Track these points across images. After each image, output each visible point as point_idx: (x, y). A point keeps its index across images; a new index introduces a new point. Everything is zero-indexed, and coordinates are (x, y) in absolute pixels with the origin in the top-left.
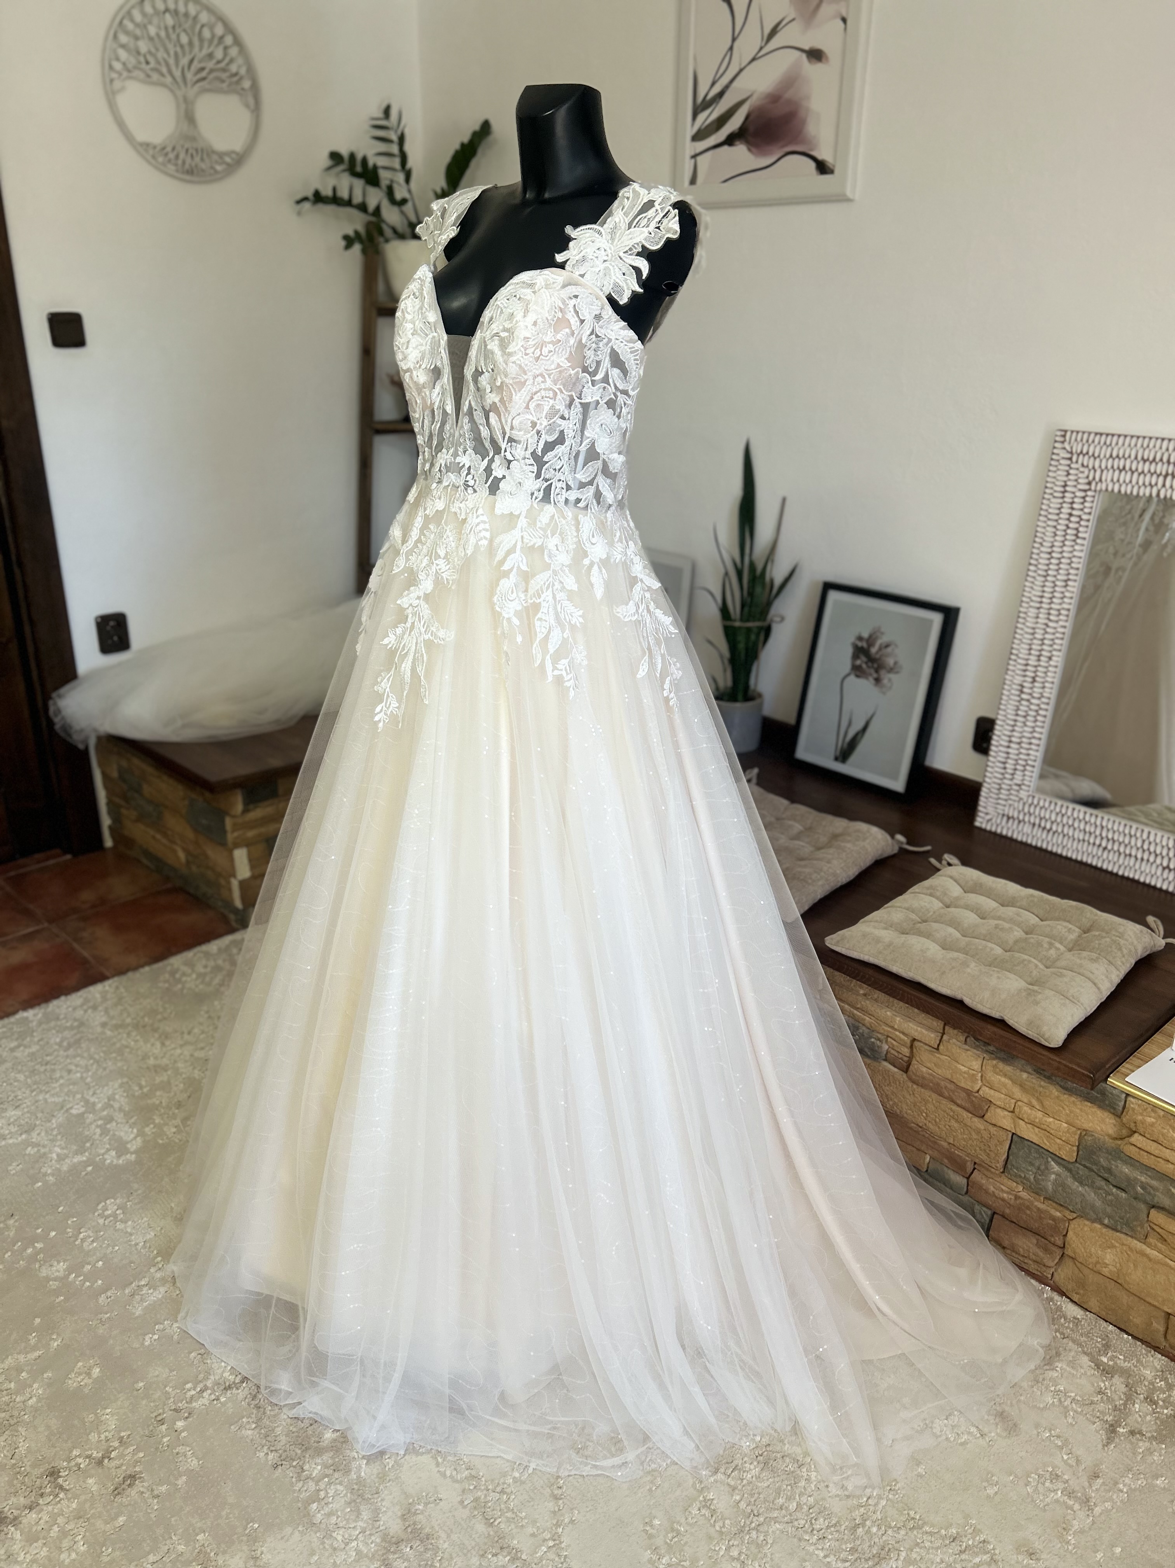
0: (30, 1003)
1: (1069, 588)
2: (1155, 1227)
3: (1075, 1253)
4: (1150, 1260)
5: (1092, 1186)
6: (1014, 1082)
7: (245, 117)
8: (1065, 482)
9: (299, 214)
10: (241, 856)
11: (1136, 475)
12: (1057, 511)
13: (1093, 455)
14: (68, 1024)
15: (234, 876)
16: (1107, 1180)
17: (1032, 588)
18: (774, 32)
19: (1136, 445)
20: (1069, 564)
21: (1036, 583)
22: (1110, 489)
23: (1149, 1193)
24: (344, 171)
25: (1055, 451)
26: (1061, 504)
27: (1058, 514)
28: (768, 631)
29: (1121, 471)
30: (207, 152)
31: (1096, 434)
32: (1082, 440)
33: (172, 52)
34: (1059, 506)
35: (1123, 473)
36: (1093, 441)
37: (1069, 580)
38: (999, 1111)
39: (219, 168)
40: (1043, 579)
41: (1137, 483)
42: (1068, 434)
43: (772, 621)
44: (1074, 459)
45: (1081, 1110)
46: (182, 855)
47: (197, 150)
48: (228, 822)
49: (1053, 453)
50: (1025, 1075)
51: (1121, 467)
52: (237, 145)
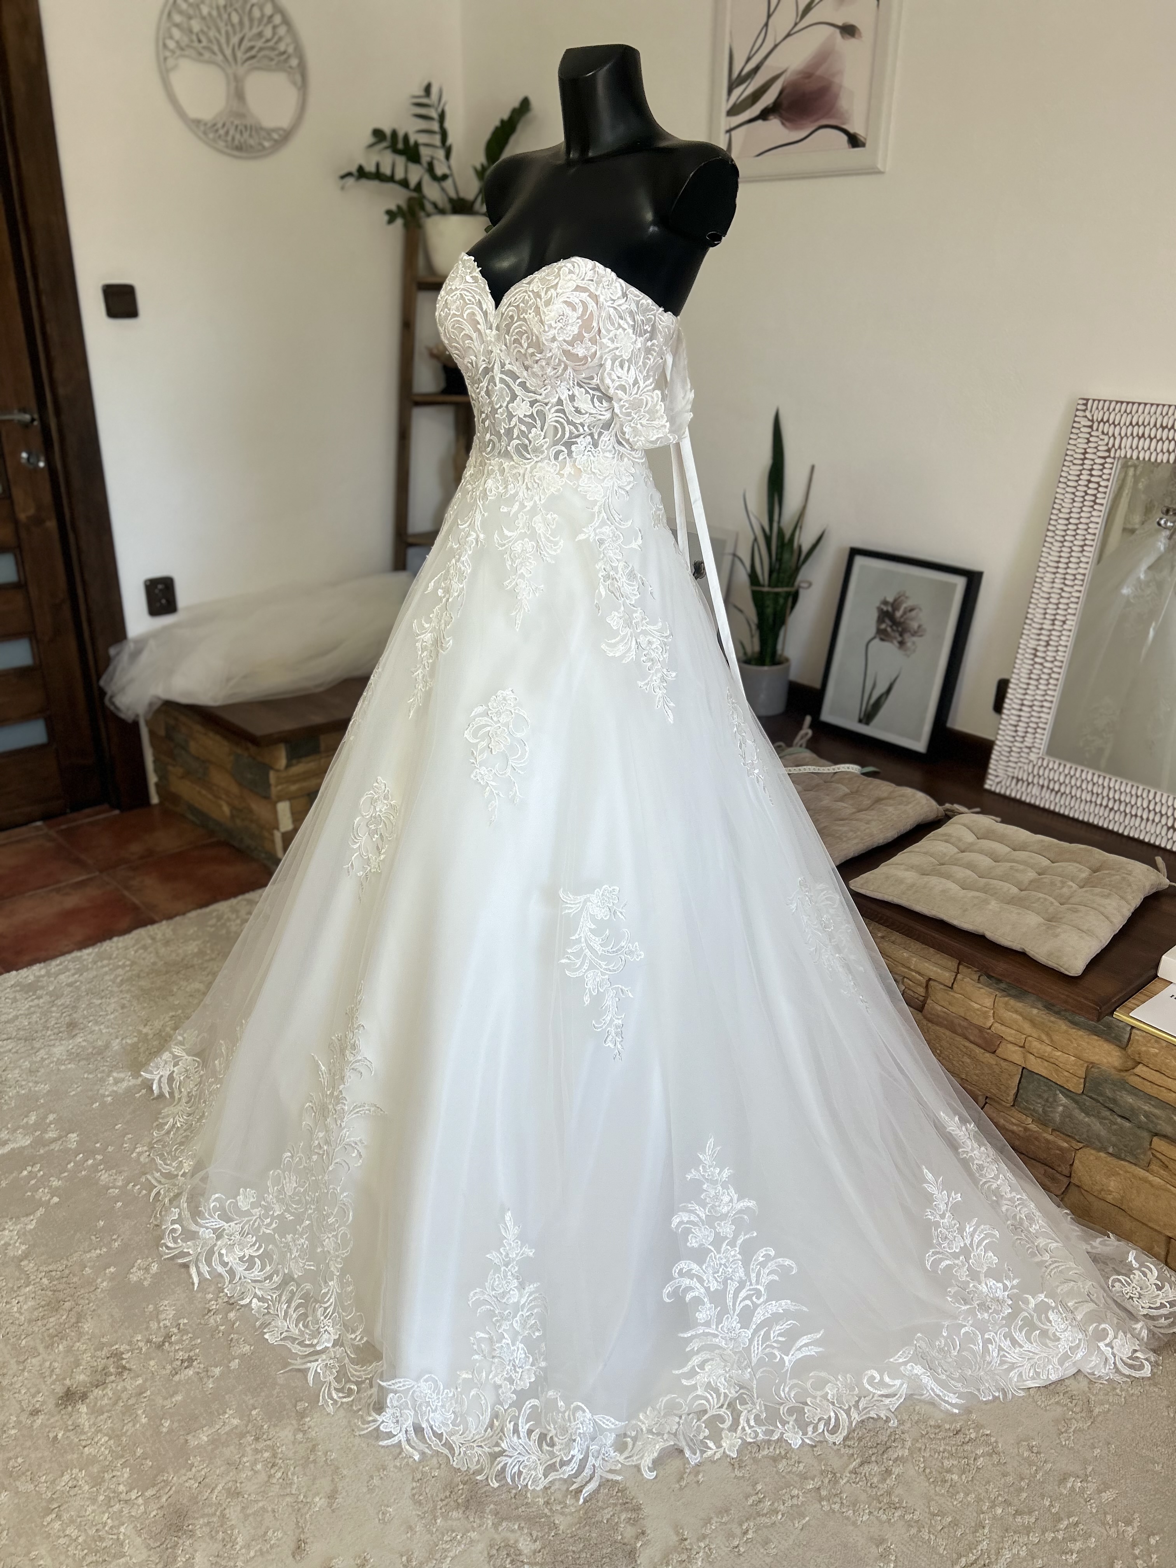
0: (83, 945)
1: (1085, 553)
2: (1158, 1155)
3: (1080, 1181)
4: (1152, 1186)
5: (1098, 1117)
6: (1025, 1018)
7: (291, 96)
8: (1085, 449)
9: (343, 188)
10: (284, 808)
11: (1154, 441)
12: (1077, 478)
13: (1113, 423)
14: (120, 963)
15: (278, 829)
16: (1111, 1110)
17: (1049, 553)
18: (808, 9)
19: (1155, 413)
20: (1086, 530)
21: (1053, 548)
22: (1128, 456)
23: (1152, 1122)
24: (386, 148)
25: (1077, 419)
26: (1081, 470)
27: (1077, 481)
28: (795, 597)
29: (1140, 438)
30: (255, 129)
31: (1117, 402)
32: (1103, 409)
33: (223, 32)
34: (1079, 473)
35: (1142, 440)
36: (1114, 410)
37: (1085, 545)
38: (1010, 1046)
39: (267, 144)
40: (1060, 545)
41: (1156, 450)
42: (1090, 402)
43: (799, 587)
44: (1095, 427)
45: (1088, 1043)
46: (226, 809)
47: (246, 127)
48: (272, 775)
49: (1075, 422)
50: (1035, 1011)
51: (1140, 435)
52: (284, 122)
